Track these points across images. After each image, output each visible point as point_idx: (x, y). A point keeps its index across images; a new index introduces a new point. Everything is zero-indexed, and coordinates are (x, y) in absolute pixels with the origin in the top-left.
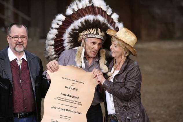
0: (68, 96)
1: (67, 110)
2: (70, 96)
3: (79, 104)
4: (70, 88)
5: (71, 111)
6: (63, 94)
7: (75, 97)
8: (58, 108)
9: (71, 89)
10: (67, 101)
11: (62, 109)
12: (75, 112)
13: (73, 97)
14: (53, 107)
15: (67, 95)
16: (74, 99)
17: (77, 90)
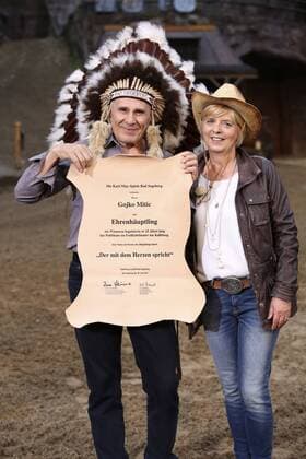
0: (130, 222)
1: (135, 255)
2: (136, 222)
3: (162, 234)
4: (129, 205)
5: (145, 255)
6: (118, 222)
7: (148, 222)
8: (112, 255)
9: (133, 205)
10: (131, 234)
11: (123, 255)
12: (155, 255)
13: (142, 223)
14: (102, 255)
15: (128, 222)
16: (145, 227)
17: (149, 205)
